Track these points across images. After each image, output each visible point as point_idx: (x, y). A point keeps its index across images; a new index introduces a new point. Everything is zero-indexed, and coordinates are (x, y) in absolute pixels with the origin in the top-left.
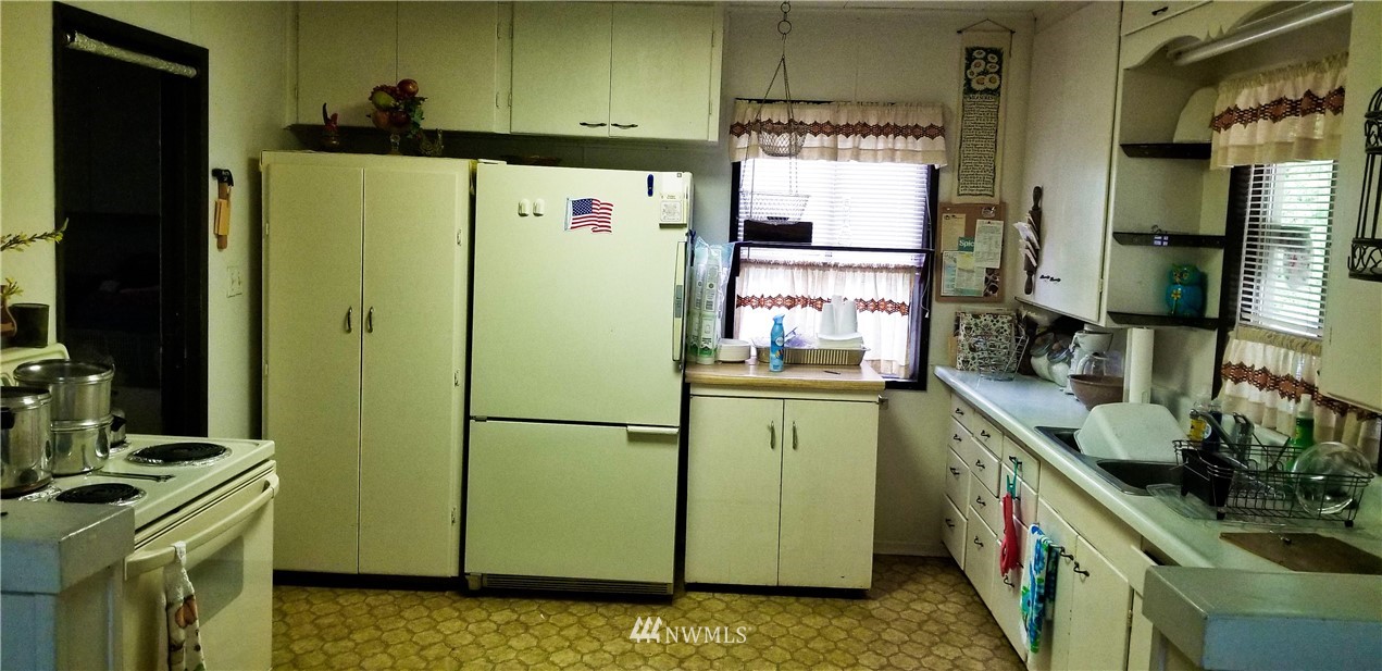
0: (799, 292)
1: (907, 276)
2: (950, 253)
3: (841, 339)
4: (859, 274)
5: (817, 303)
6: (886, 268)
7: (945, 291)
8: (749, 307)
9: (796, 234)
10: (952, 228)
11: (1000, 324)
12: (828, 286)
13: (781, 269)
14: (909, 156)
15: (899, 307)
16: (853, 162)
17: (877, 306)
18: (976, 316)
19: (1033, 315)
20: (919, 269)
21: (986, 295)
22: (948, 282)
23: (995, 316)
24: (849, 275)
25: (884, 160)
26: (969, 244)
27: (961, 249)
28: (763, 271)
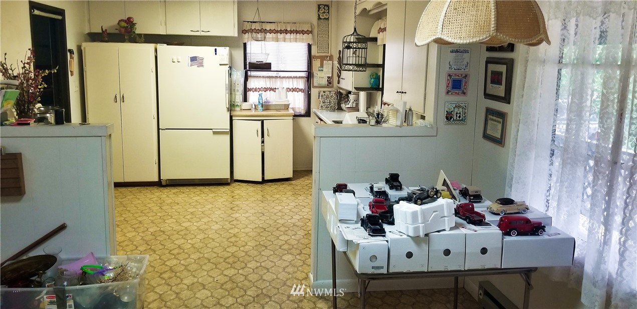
0: (268, 86)
1: (303, 80)
2: (316, 72)
3: (283, 101)
4: (287, 80)
5: (273, 90)
6: (296, 77)
7: (315, 84)
8: (252, 92)
9: (266, 67)
10: (316, 64)
12: (278, 84)
13: (262, 79)
14: (302, 40)
15: (301, 90)
16: (283, 42)
17: (294, 90)
18: (324, 92)
20: (306, 77)
21: (328, 85)
22: (316, 81)
23: (330, 92)
24: (284, 80)
25: (293, 42)
26: (322, 69)
27: (319, 70)
28: (255, 79)
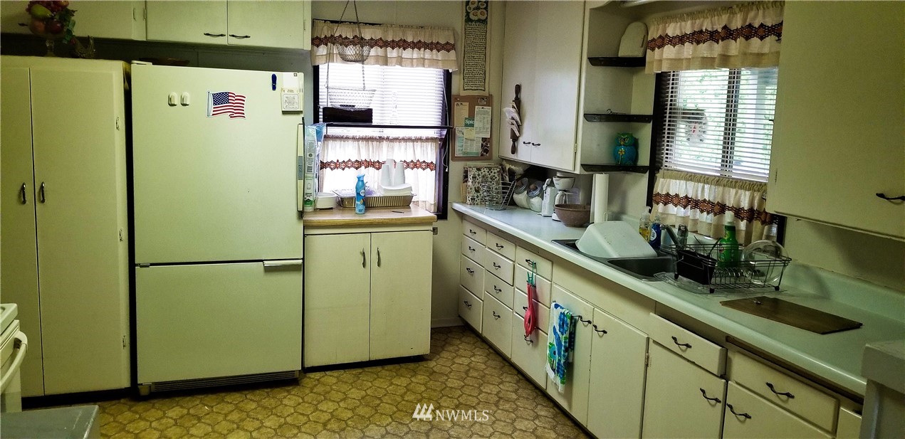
0: (363, 157)
1: (434, 144)
2: (460, 129)
3: (396, 189)
4: (403, 144)
5: (377, 165)
6: (420, 139)
7: (458, 154)
8: (328, 169)
9: (362, 117)
10: (461, 111)
11: (492, 174)
12: (382, 153)
13: (350, 142)
14: (433, 63)
15: (428, 165)
16: (398, 67)
17: (415, 165)
18: (479, 169)
19: (513, 167)
20: (441, 140)
21: (482, 155)
22: (459, 147)
23: (490, 169)
24: (396, 144)
25: (417, 66)
26: (471, 122)
27: (466, 125)
28: (338, 143)
